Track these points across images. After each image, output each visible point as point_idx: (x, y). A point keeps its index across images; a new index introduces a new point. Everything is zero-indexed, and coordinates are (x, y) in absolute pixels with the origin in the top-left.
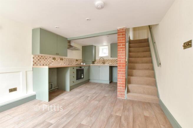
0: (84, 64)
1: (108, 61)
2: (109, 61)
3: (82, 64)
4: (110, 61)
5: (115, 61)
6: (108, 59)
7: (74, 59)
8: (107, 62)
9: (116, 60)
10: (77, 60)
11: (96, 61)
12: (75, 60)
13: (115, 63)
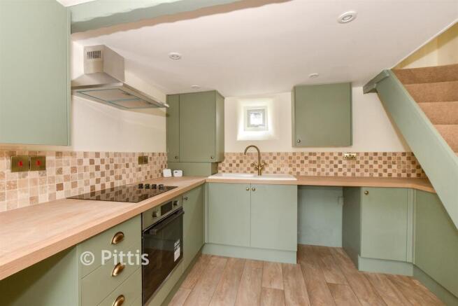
0: (179, 174)
1: (275, 158)
2: (278, 158)
3: (167, 173)
4: (286, 158)
5: (306, 162)
6: (275, 150)
7: (127, 155)
8: (271, 165)
9: (310, 154)
10: (143, 160)
11: (224, 158)
12: (137, 157)
13: (306, 169)
